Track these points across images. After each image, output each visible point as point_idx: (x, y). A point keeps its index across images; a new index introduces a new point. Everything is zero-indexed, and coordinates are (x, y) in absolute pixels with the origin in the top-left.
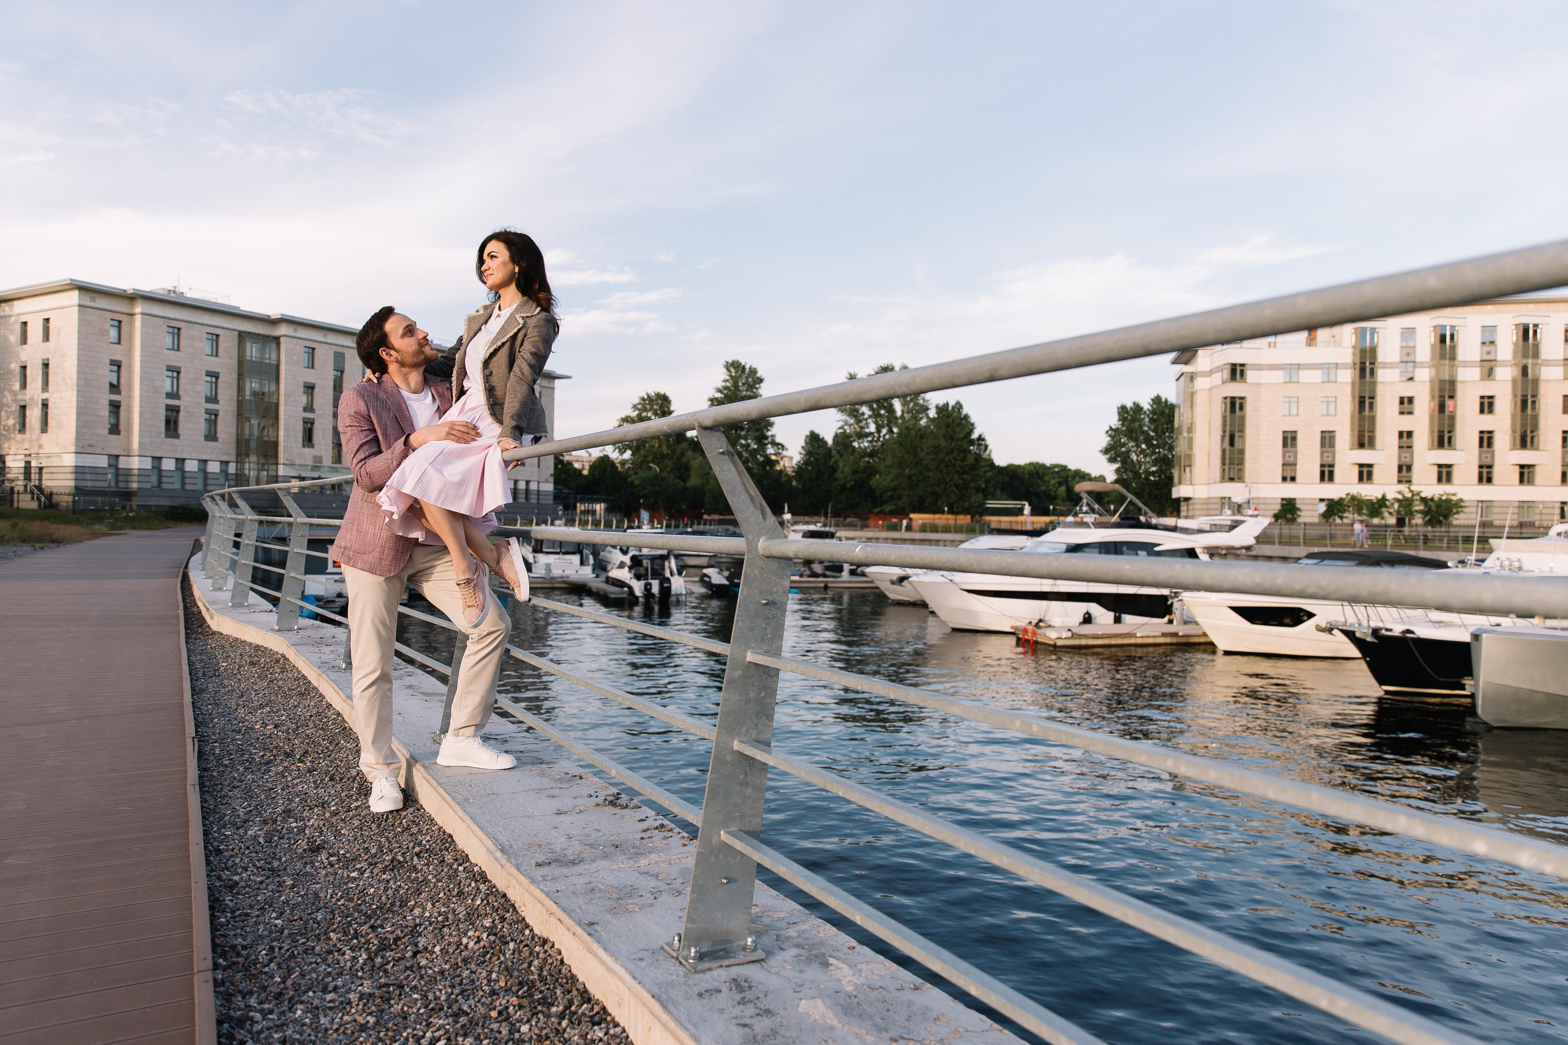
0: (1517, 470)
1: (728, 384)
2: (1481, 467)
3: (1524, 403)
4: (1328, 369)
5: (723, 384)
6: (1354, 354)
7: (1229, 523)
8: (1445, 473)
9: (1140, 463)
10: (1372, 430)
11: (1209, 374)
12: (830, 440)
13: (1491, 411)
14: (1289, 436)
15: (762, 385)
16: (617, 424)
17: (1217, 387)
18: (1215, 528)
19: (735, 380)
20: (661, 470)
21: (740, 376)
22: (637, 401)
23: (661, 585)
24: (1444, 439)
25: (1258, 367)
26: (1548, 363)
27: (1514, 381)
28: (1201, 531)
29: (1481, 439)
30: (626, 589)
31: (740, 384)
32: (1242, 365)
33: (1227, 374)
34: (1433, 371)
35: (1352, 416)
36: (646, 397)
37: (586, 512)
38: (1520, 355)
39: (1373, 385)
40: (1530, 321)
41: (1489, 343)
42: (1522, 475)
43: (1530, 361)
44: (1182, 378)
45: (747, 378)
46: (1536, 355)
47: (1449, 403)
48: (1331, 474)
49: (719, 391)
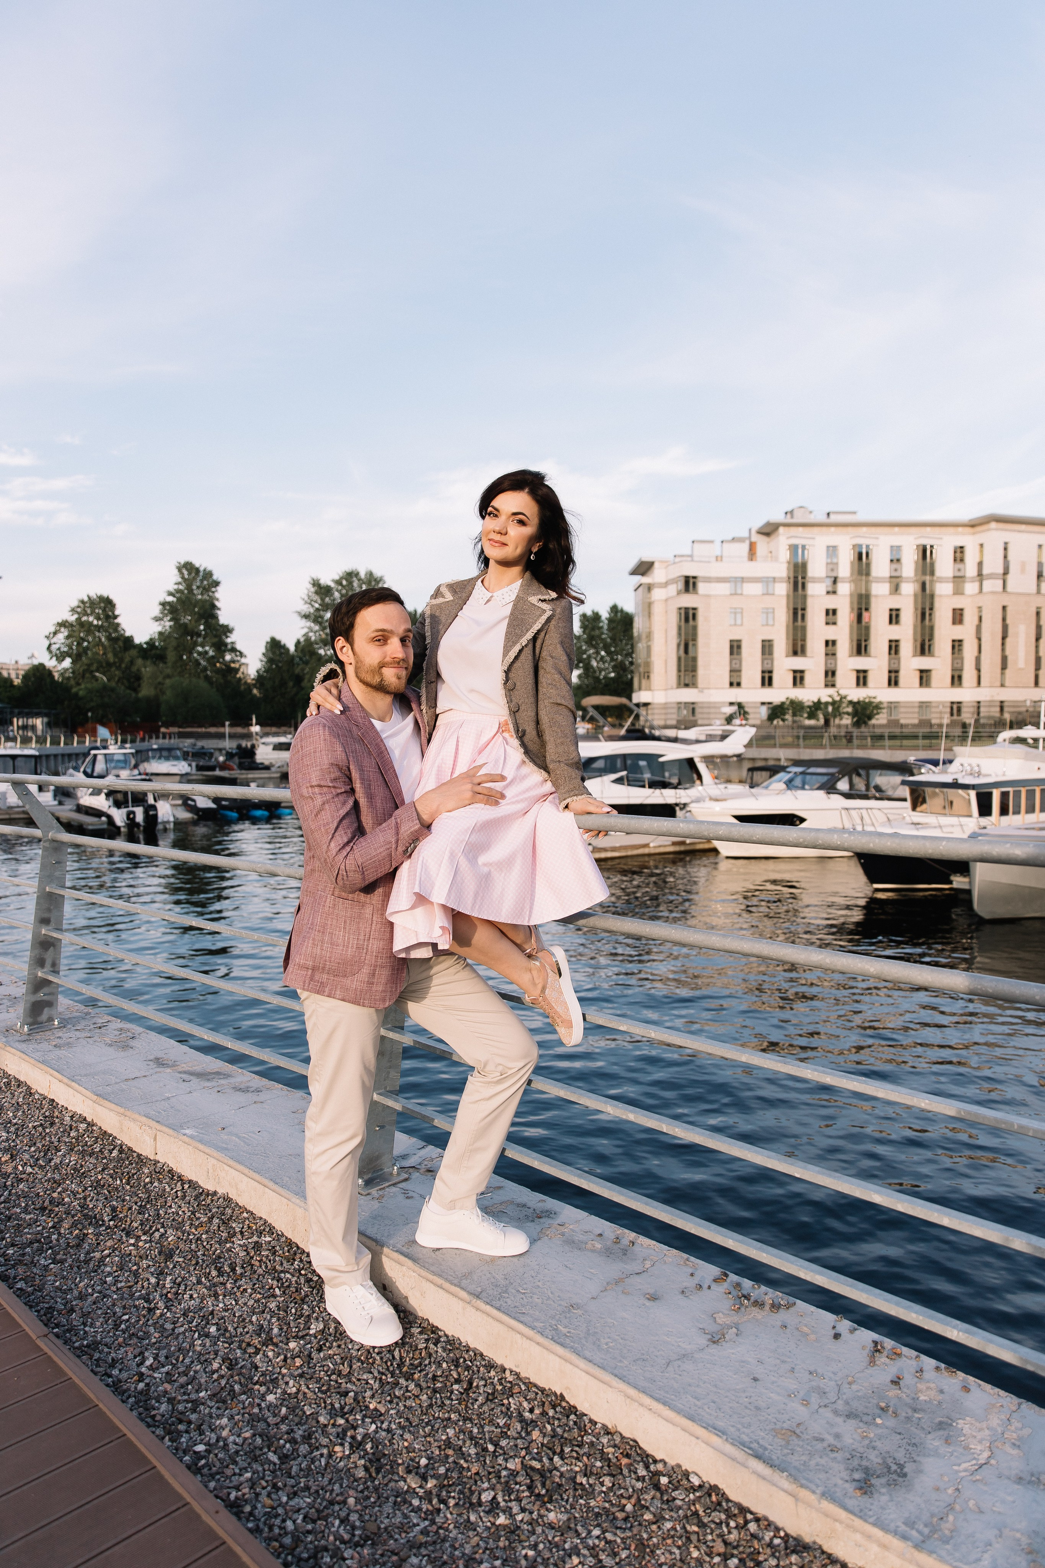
0: (918, 674)
1: (181, 587)
2: (890, 672)
3: (923, 615)
4: (767, 582)
5: (176, 587)
6: (788, 569)
7: (720, 733)
8: (862, 678)
9: (601, 670)
10: (804, 639)
11: (666, 585)
12: (292, 648)
13: (897, 622)
14: (735, 644)
15: (218, 588)
16: (53, 629)
17: (672, 598)
18: (710, 738)
19: (188, 583)
20: (109, 680)
21: (194, 579)
22: (75, 603)
23: (146, 812)
24: (861, 648)
25: (708, 580)
26: (942, 580)
27: (915, 595)
28: (698, 741)
29: (890, 647)
30: (104, 819)
31: (194, 587)
32: (694, 578)
33: (681, 585)
34: (853, 585)
35: (787, 626)
36: (86, 599)
37: (25, 727)
38: (920, 572)
39: (805, 597)
40: (927, 542)
41: (896, 561)
42: (921, 678)
43: (928, 578)
44: (640, 589)
45: (202, 581)
46: (932, 573)
47: (865, 615)
48: (770, 679)
49: (170, 594)
